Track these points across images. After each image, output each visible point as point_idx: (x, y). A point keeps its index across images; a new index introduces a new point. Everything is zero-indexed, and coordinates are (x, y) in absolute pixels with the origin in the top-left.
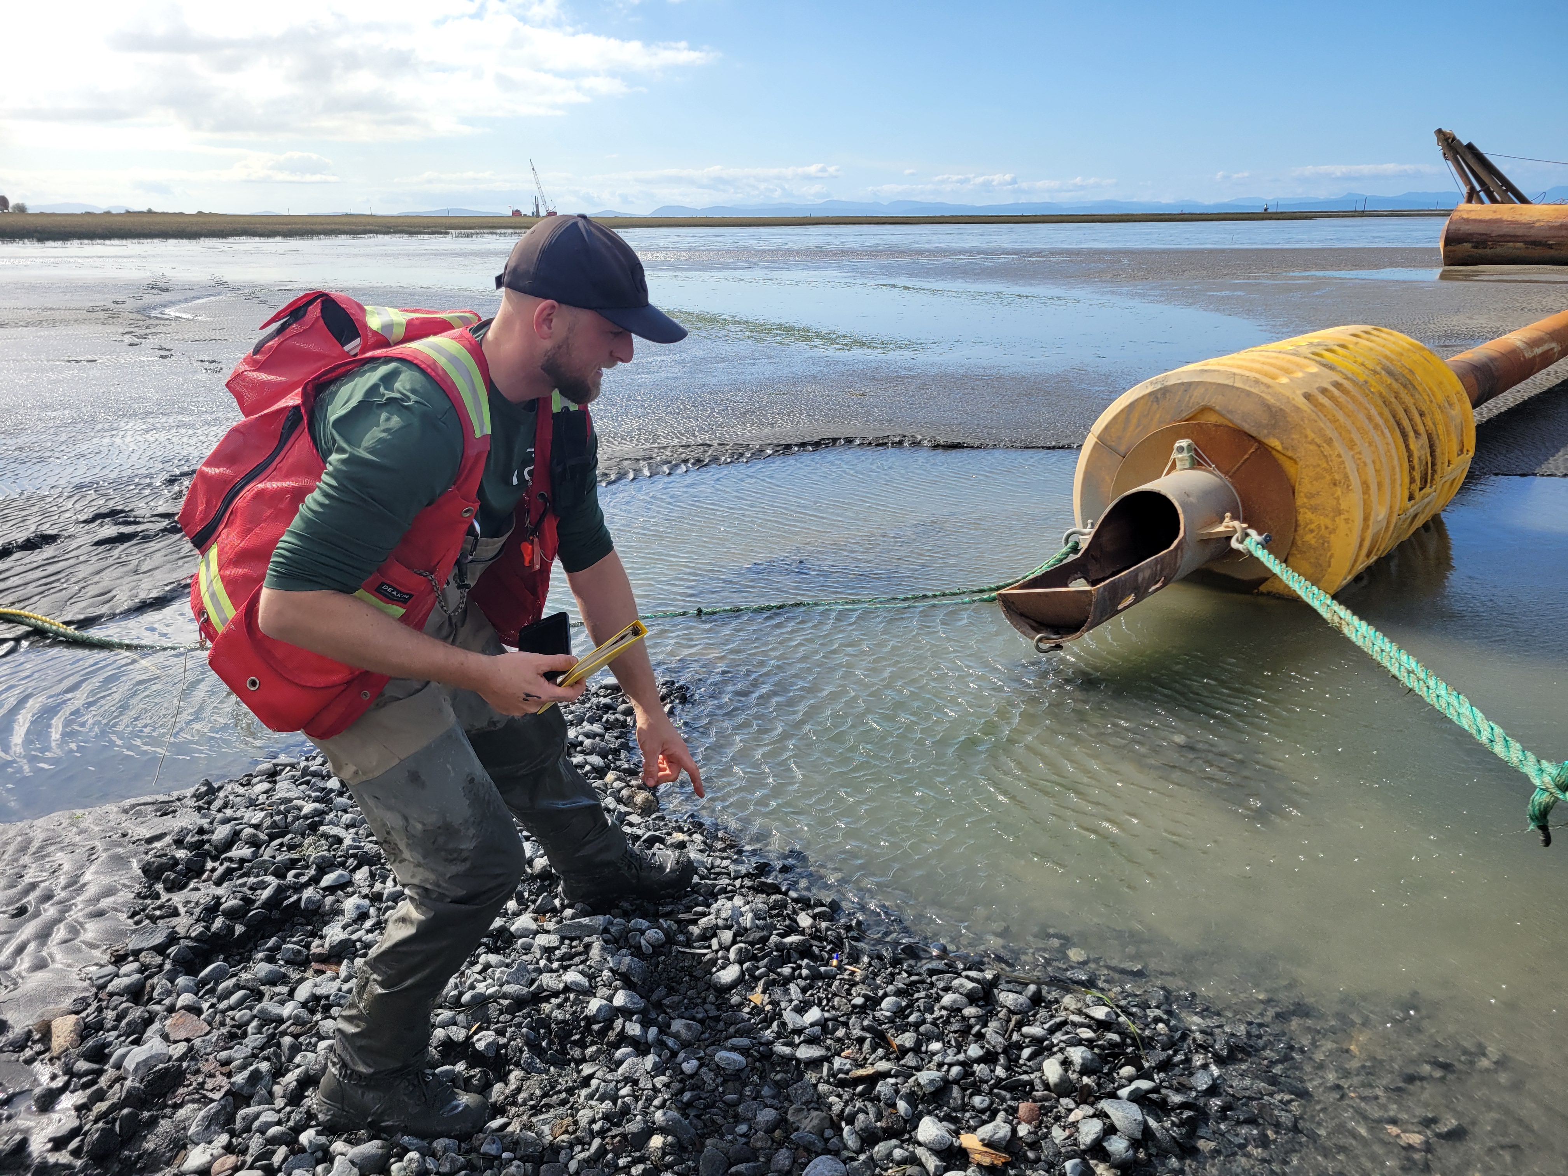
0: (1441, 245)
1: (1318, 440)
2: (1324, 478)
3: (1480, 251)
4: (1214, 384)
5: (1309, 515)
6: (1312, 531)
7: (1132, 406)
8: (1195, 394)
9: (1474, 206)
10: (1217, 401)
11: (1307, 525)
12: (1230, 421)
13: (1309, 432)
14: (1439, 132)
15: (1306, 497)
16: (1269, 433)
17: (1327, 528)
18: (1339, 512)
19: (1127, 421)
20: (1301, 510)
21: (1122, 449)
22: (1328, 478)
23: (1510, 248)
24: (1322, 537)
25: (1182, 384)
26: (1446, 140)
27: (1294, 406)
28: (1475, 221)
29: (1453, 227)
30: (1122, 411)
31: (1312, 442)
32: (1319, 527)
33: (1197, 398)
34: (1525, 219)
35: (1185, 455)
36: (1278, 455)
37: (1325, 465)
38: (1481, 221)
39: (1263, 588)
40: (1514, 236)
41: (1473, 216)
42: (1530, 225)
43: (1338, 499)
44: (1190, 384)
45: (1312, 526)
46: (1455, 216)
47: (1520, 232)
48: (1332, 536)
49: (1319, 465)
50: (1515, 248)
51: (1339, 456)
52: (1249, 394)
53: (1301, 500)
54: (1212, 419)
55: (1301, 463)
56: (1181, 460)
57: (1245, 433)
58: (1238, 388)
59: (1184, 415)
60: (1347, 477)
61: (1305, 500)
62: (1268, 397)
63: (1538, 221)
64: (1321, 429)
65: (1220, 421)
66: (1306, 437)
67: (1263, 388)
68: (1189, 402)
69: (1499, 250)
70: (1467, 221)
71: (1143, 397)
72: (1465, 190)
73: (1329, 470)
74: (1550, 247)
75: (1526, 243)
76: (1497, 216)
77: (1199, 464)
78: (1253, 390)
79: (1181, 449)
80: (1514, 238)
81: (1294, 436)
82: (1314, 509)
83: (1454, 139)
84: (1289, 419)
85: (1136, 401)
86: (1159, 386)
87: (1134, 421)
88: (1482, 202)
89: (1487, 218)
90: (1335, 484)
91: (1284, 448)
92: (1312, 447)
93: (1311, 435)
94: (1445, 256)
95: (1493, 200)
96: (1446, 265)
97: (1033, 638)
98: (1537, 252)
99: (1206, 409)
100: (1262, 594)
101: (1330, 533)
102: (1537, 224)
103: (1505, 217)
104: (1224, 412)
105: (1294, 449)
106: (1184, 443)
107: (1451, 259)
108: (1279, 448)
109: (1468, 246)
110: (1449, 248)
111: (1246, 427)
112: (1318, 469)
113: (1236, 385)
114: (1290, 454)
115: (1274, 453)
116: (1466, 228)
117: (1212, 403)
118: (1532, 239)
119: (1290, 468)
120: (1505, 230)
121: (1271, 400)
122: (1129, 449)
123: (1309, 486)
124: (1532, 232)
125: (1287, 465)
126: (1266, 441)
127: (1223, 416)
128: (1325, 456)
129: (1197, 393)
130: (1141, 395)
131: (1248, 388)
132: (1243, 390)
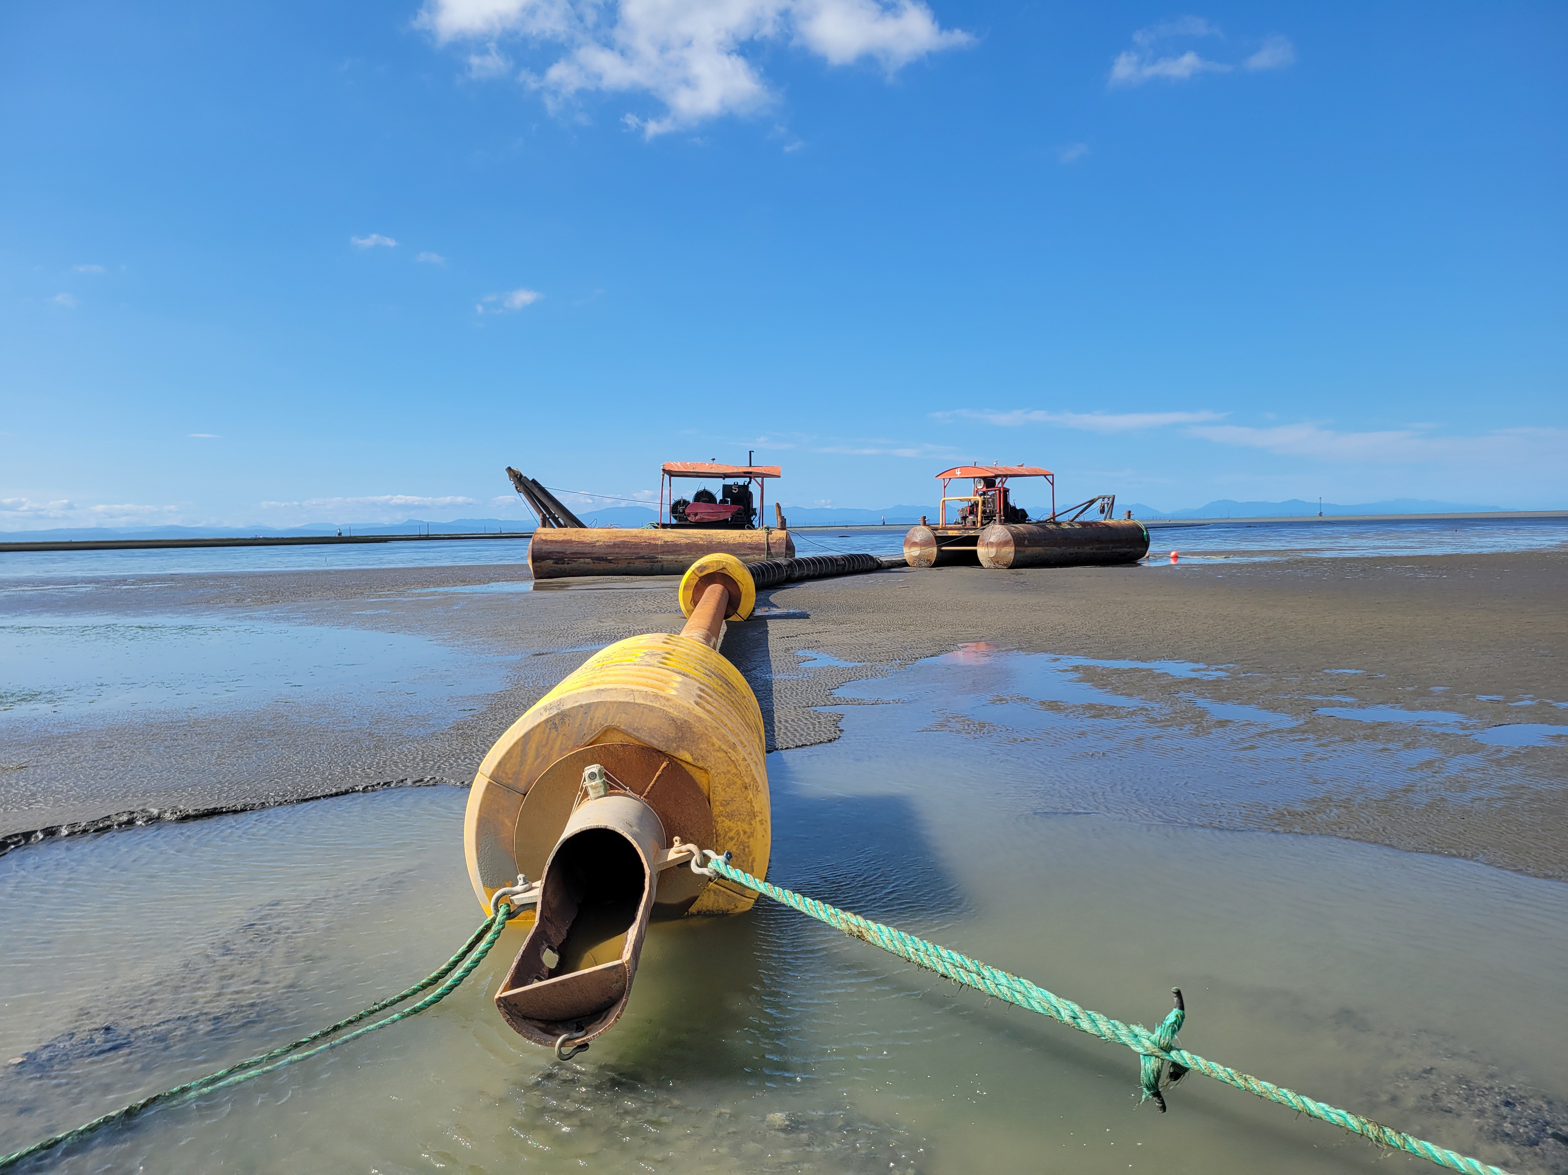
0: (529, 562)
1: (724, 747)
2: (735, 783)
3: (559, 566)
4: (615, 702)
5: (727, 823)
6: (732, 839)
7: (526, 738)
8: (597, 715)
9: (548, 530)
10: (621, 720)
11: (726, 833)
12: (637, 739)
13: (715, 740)
14: (509, 469)
15: (722, 805)
16: (678, 746)
17: (745, 833)
18: (754, 815)
19: (524, 753)
20: (719, 819)
21: (522, 786)
22: (739, 782)
23: (581, 563)
24: (742, 843)
25: (581, 706)
26: (516, 476)
27: (696, 716)
28: (552, 541)
29: (536, 547)
30: (516, 744)
31: (720, 749)
32: (738, 833)
33: (600, 719)
34: (587, 540)
35: (598, 781)
36: (688, 768)
37: (734, 771)
38: (556, 542)
39: (693, 909)
40: (583, 553)
41: (549, 538)
42: (592, 545)
43: (751, 802)
44: (589, 706)
45: (731, 834)
46: (537, 538)
47: (587, 550)
48: (751, 839)
49: (729, 772)
50: (585, 563)
51: (744, 759)
52: (652, 709)
53: (717, 809)
54: (616, 739)
55: (713, 772)
56: (593, 788)
57: (654, 749)
58: (639, 705)
59: (587, 739)
60: (754, 779)
61: (721, 808)
62: (671, 710)
63: (598, 541)
64: (724, 736)
65: (626, 740)
66: (713, 745)
67: (663, 702)
68: (591, 724)
69: (574, 565)
70: (546, 541)
71: (539, 725)
72: (539, 518)
73: (739, 775)
74: (610, 561)
75: (593, 559)
76: (568, 538)
77: (612, 788)
78: (654, 704)
79: (592, 776)
80: (583, 555)
81: (702, 746)
82: (731, 816)
83: (521, 476)
84: (695, 730)
85: (532, 730)
86: (555, 712)
87: (532, 753)
88: (554, 527)
89: (561, 539)
90: (746, 788)
91: (694, 759)
92: (719, 754)
93: (718, 743)
94: (535, 572)
95: (560, 525)
96: (536, 578)
97: (553, 1045)
98: (602, 566)
99: (609, 730)
100: (693, 915)
101: (749, 837)
102: (598, 544)
103: (573, 539)
104: (630, 731)
105: (704, 759)
106: (595, 768)
107: (539, 574)
108: (690, 760)
109: (550, 562)
110: (537, 564)
111: (655, 743)
112: (729, 776)
113: (637, 701)
114: (700, 764)
115: (684, 765)
116: (545, 548)
117: (615, 723)
118: (596, 555)
119: (700, 778)
120: (575, 549)
121: (675, 714)
122: (530, 784)
123: (723, 793)
124: (595, 550)
125: (698, 775)
126: (676, 755)
127: (628, 735)
128: (733, 761)
129: (599, 714)
130: (536, 723)
131: (650, 704)
132: (646, 706)
